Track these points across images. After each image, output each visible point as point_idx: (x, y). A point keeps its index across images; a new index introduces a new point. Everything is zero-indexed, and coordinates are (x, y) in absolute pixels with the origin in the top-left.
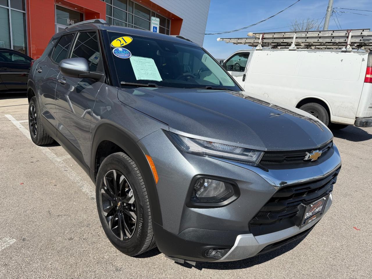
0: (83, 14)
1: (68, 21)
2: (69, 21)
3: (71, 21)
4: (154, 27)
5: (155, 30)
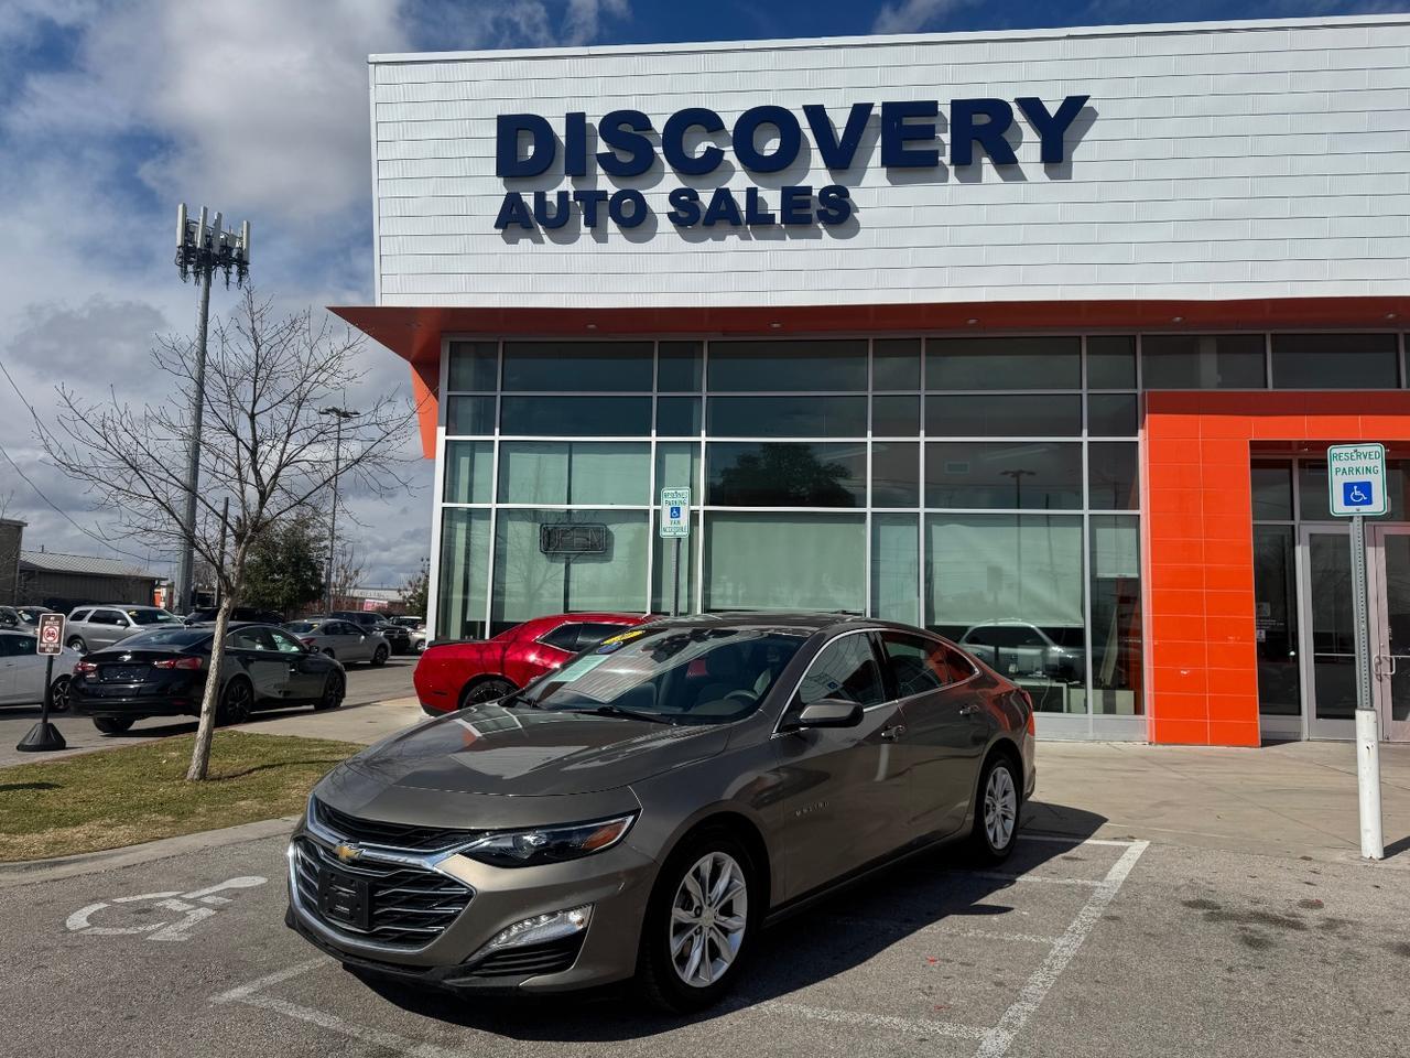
4: (1345, 484)
5: (1355, 497)
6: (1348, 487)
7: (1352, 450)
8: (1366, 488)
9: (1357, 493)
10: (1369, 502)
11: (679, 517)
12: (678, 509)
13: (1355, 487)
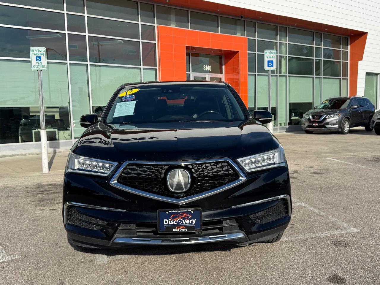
0: (222, 56)
1: (204, 67)
2: (206, 67)
3: (208, 66)
6: (269, 62)
7: (269, 51)
8: (272, 62)
9: (270, 63)
10: (272, 66)
11: (41, 61)
12: (40, 58)
13: (270, 62)
